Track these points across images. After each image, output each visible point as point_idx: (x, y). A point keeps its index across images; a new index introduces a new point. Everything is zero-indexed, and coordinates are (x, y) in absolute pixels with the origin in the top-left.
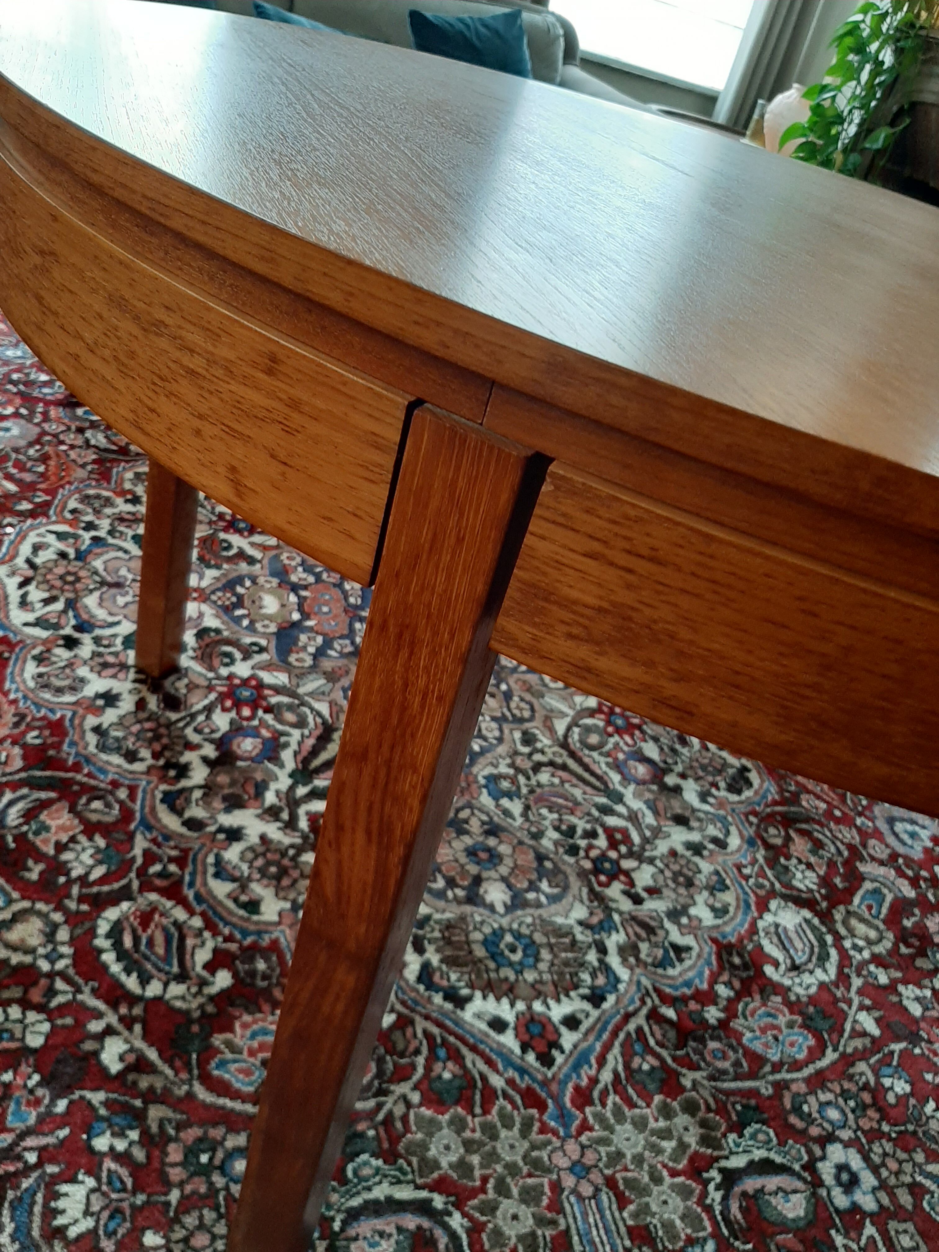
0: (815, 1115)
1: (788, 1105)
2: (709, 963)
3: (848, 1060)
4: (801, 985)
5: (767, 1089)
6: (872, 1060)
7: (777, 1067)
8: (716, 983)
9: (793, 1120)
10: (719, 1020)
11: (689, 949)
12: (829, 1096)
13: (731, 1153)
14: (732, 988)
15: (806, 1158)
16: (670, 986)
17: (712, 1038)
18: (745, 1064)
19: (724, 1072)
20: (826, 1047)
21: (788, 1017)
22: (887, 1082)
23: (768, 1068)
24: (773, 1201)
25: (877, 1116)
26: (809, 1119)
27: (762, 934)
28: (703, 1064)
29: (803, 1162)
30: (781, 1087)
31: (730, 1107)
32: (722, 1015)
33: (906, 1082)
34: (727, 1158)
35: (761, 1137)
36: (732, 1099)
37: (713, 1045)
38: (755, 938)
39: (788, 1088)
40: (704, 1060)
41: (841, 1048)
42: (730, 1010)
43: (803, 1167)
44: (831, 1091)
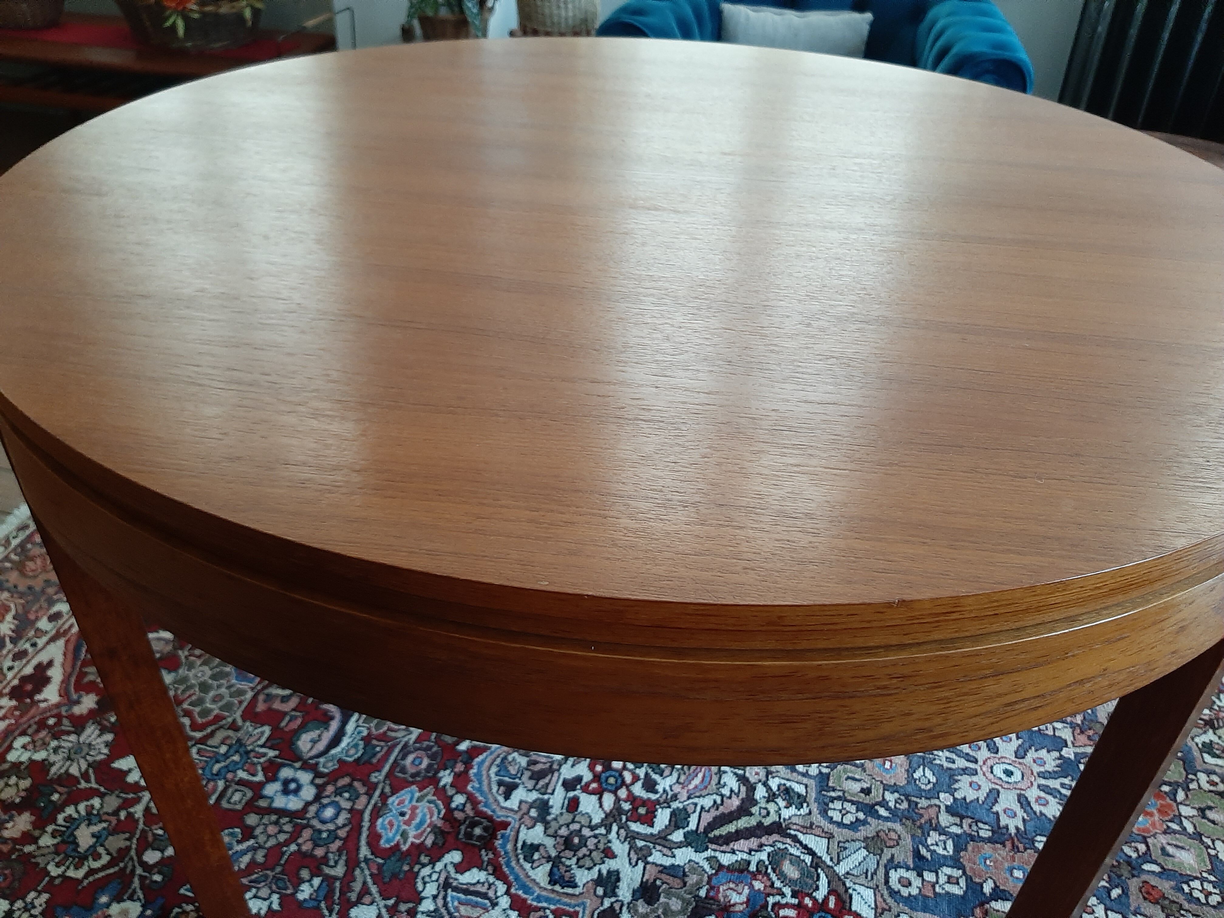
0: (338, 799)
1: (356, 784)
2: (486, 805)
3: (352, 864)
4: (430, 876)
5: (376, 777)
6: (338, 884)
7: (384, 797)
8: (468, 798)
9: (346, 780)
10: (439, 780)
11: (507, 797)
12: (340, 821)
13: (358, 726)
14: (456, 809)
15: (322, 769)
16: (483, 761)
17: (430, 766)
18: (400, 775)
19: (404, 758)
20: (372, 854)
21: (411, 840)
22: (317, 881)
23: (387, 790)
24: (318, 732)
25: (304, 848)
26: (338, 792)
27: (492, 879)
28: (418, 745)
29: (321, 765)
30: (371, 788)
31: (382, 744)
32: (442, 783)
33: (305, 900)
34: (357, 721)
35: (352, 752)
36: (385, 749)
37: (426, 762)
38: (490, 869)
39: (366, 794)
40: (419, 749)
41: (363, 865)
42: (441, 793)
43: (317, 764)
44: (344, 826)
